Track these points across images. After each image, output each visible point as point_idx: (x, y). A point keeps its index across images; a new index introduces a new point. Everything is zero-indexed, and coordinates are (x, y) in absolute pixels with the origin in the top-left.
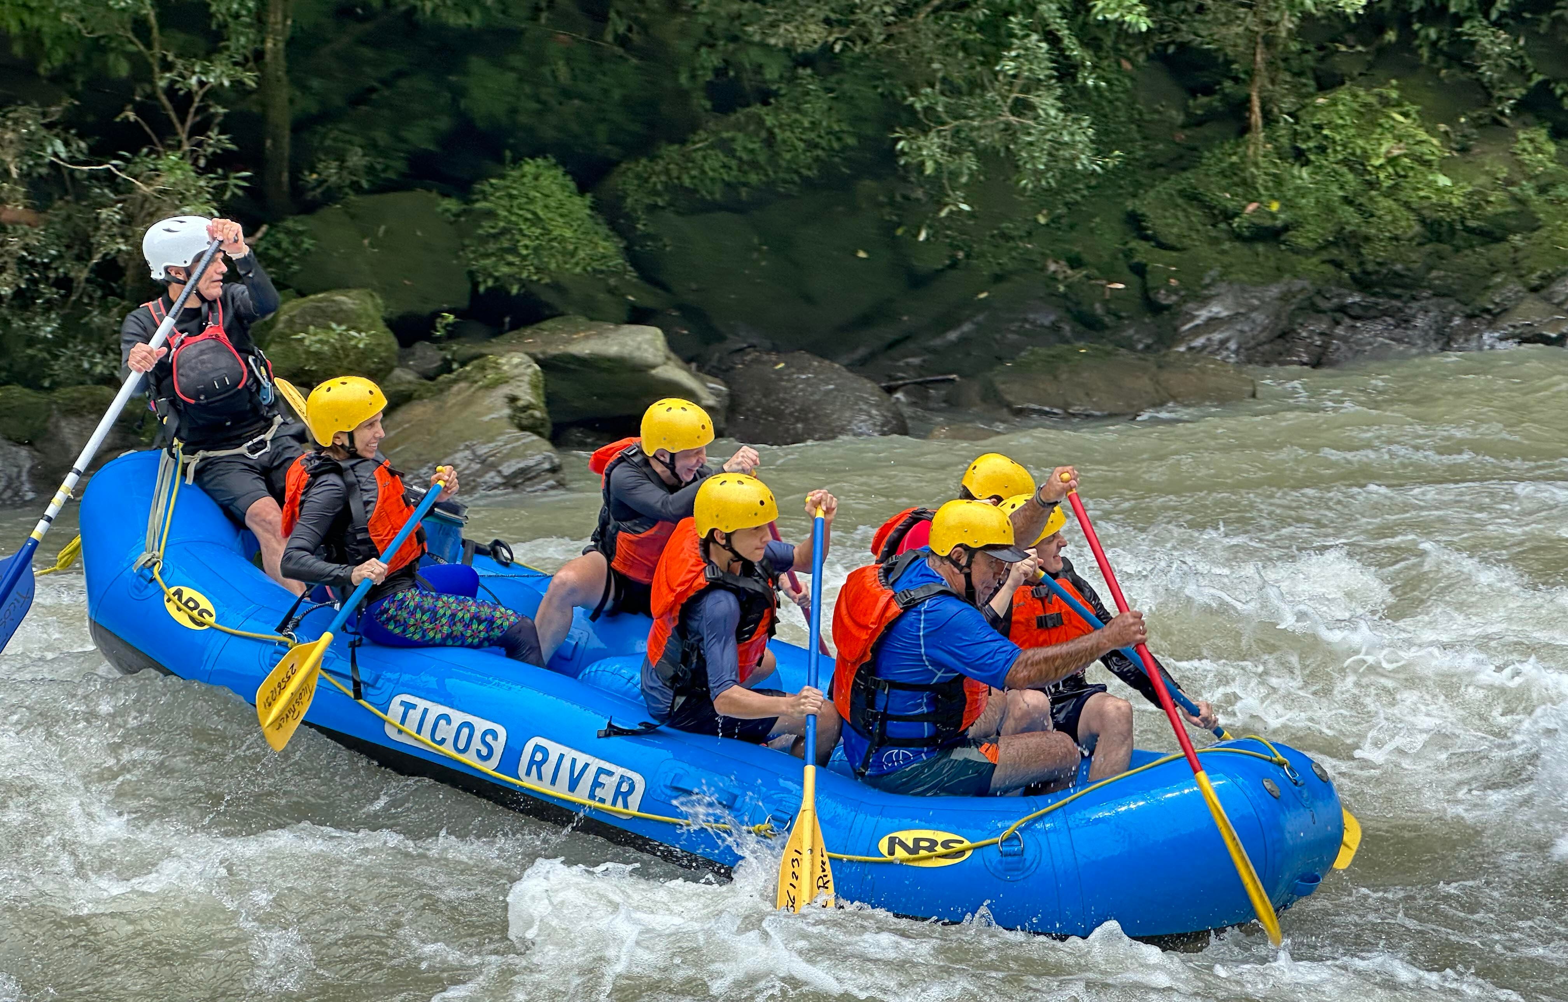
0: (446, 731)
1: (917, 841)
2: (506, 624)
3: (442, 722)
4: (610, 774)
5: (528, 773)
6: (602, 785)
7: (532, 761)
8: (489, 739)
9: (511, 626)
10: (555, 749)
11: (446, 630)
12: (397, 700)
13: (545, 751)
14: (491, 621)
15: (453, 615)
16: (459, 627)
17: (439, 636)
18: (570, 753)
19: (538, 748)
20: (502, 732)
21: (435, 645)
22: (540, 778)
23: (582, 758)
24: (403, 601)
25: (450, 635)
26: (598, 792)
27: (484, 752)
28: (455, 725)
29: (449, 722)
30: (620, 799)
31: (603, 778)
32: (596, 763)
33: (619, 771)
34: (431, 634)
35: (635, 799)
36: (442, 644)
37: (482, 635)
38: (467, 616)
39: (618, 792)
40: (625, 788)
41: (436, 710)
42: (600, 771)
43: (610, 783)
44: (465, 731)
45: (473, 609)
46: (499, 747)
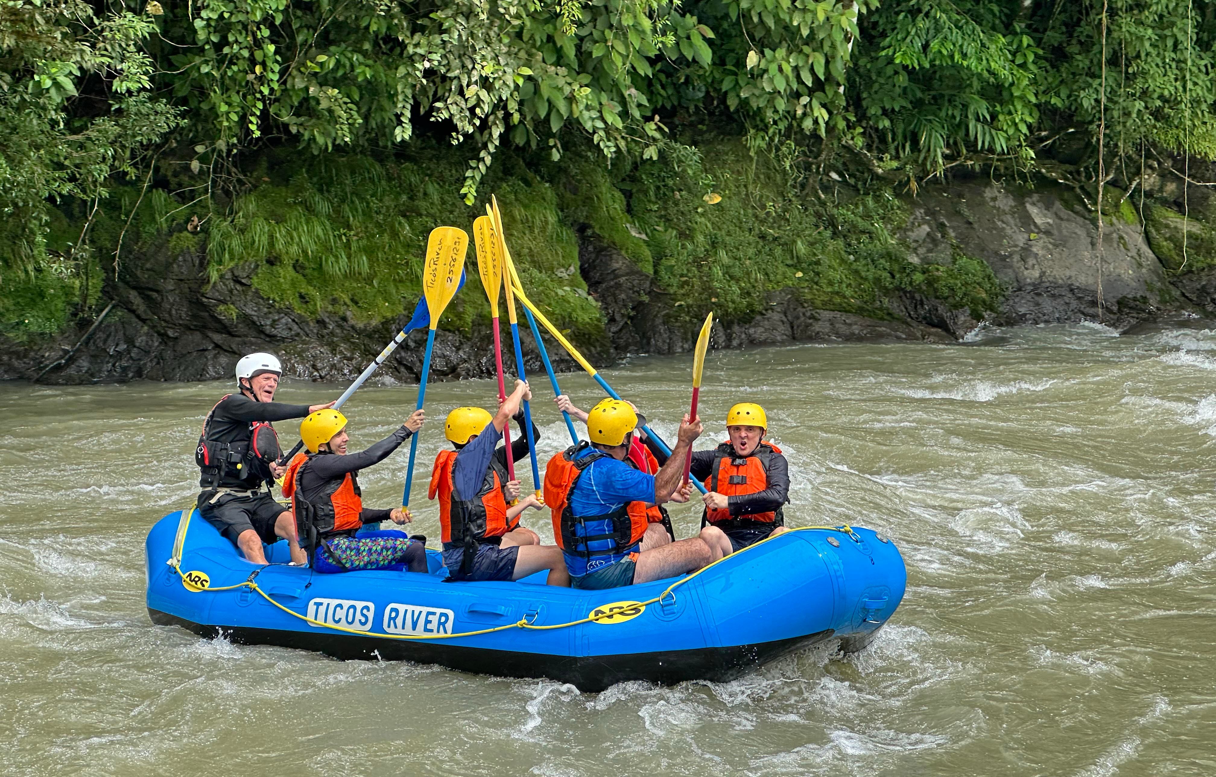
0: (340, 614)
1: (611, 610)
2: (405, 547)
3: (338, 609)
4: (434, 614)
5: (389, 626)
6: (430, 622)
7: (390, 618)
8: (365, 611)
9: (408, 547)
10: (401, 608)
11: (366, 559)
12: (312, 602)
13: (397, 611)
14: (395, 548)
15: (370, 549)
16: (375, 556)
17: (362, 563)
18: (410, 608)
19: (392, 610)
20: (371, 606)
21: (360, 569)
22: (396, 627)
23: (417, 609)
24: (338, 545)
25: (370, 562)
26: (429, 626)
27: (363, 620)
28: (345, 608)
29: (342, 608)
30: (441, 628)
31: (430, 618)
32: (425, 610)
33: (439, 611)
34: (357, 563)
35: (449, 625)
36: (365, 568)
37: (390, 557)
38: (379, 548)
39: (440, 623)
40: (443, 619)
41: (334, 602)
42: (429, 613)
43: (434, 619)
44: (351, 611)
45: (382, 543)
46: (371, 615)
